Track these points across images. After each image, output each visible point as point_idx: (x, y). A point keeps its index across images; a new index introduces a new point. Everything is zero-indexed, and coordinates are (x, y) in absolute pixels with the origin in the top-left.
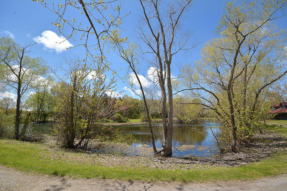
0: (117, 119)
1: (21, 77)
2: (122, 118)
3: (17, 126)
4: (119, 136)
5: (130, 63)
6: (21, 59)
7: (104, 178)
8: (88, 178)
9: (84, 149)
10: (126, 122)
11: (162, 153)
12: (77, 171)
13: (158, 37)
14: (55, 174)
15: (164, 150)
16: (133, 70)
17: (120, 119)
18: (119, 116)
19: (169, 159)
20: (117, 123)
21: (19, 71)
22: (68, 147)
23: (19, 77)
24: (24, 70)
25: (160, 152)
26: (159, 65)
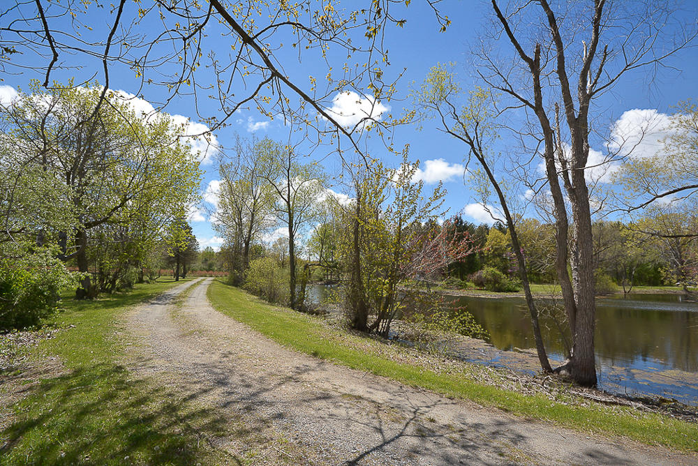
0: (488, 281)
1: (291, 203)
2: (505, 279)
3: (293, 287)
4: (441, 314)
5: (471, 144)
6: (288, 171)
7: (376, 374)
8: (353, 368)
9: (385, 336)
10: (516, 292)
11: (563, 372)
12: (342, 357)
13: (537, 60)
14: (315, 354)
15: (568, 367)
16: (480, 159)
17: (499, 283)
18: (494, 275)
19: (585, 392)
20: (488, 293)
21: (287, 192)
22: (353, 328)
23: (288, 203)
24: (296, 189)
25: (558, 370)
26: (542, 137)
